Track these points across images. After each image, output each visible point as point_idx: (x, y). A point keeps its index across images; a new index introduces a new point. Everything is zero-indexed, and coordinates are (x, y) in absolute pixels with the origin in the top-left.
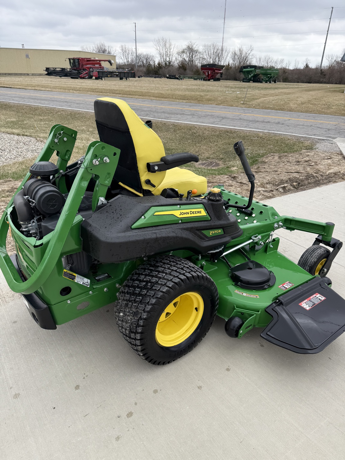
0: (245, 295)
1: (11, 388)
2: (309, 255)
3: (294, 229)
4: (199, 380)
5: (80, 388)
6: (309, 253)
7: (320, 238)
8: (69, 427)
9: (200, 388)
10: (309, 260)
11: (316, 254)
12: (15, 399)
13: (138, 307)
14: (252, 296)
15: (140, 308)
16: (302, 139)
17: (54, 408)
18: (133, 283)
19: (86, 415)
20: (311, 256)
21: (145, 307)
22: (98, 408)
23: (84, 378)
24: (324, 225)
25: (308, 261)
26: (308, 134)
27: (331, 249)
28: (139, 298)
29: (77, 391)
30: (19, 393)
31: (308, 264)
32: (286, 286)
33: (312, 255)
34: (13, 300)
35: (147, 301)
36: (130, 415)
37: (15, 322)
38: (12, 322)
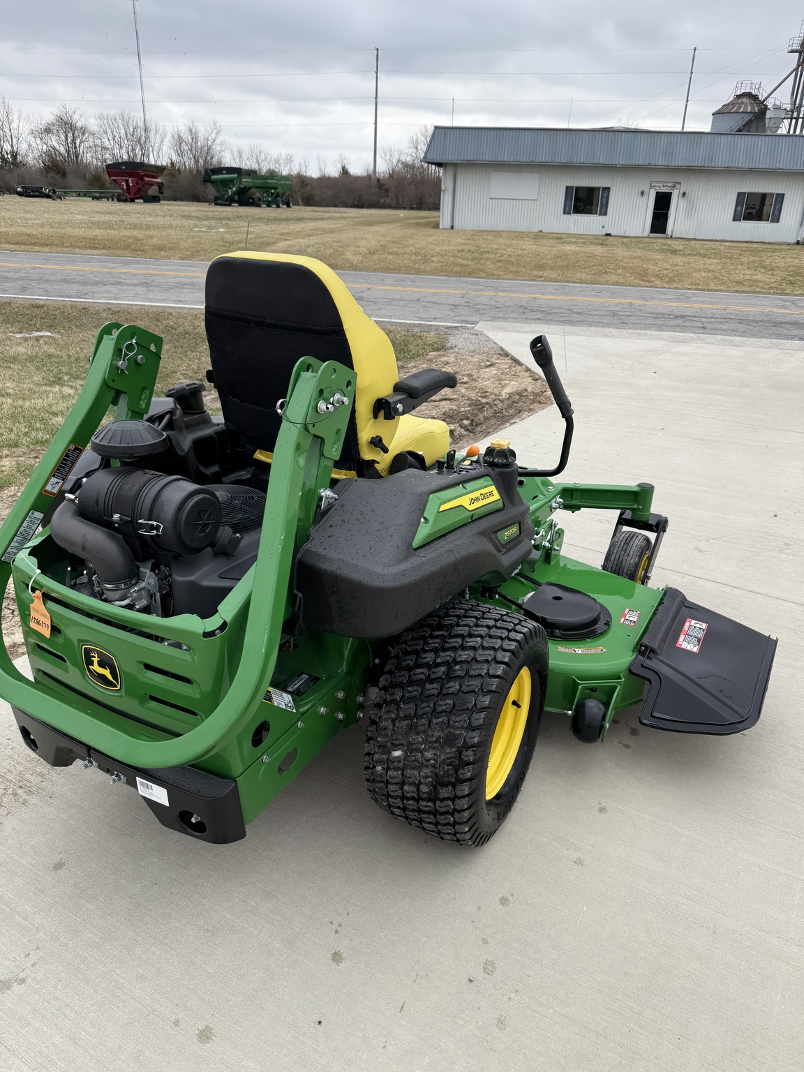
0: (580, 652)
1: (177, 1023)
3: (578, 508)
4: (567, 849)
5: (343, 957)
6: (620, 548)
7: (628, 515)
8: (385, 1047)
9: (579, 862)
10: (624, 562)
11: (634, 548)
12: (208, 1045)
13: (448, 723)
14: (593, 651)
15: (457, 724)
16: (416, 330)
17: (320, 1023)
18: (410, 676)
19: (403, 1007)
20: (627, 554)
21: (469, 719)
22: (415, 981)
23: (337, 932)
24: (636, 489)
25: (623, 565)
26: (422, 319)
27: (652, 536)
28: (443, 703)
29: (342, 965)
30: (207, 1026)
31: (625, 570)
32: (631, 619)
33: (628, 552)
34: (9, 813)
35: (470, 706)
36: (489, 967)
37: (58, 866)
38: (49, 867)
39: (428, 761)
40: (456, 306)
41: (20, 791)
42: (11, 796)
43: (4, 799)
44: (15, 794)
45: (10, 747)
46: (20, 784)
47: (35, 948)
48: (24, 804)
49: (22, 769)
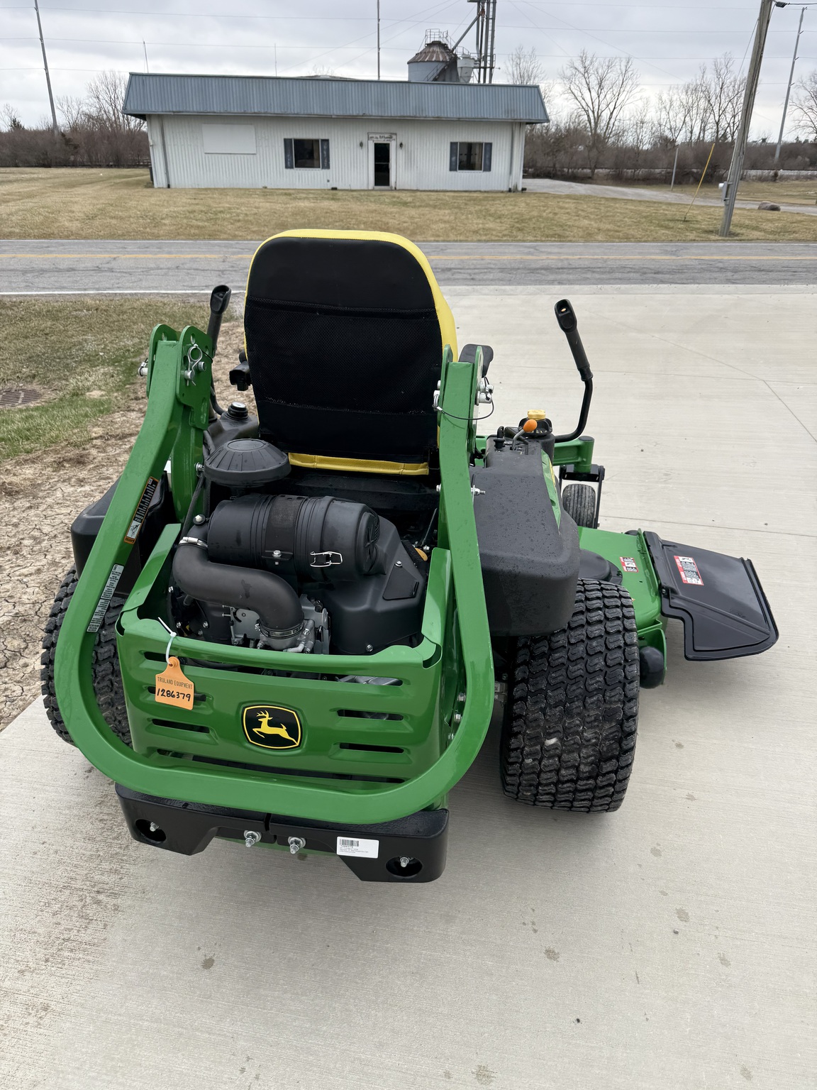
1: (448, 1075)
2: (579, 506)
4: (674, 789)
5: (556, 952)
6: (576, 502)
8: (647, 1019)
9: (691, 798)
12: (492, 1084)
13: (605, 700)
15: (613, 699)
17: (578, 1021)
18: (549, 663)
19: (637, 978)
21: (624, 691)
22: (632, 950)
23: (535, 931)
24: (579, 443)
26: (192, 288)
28: (593, 681)
29: (561, 959)
30: (480, 1067)
32: (630, 565)
33: (583, 504)
35: (621, 678)
36: (682, 915)
37: (208, 964)
38: (198, 969)
39: (589, 740)
40: (223, 271)
41: (101, 897)
42: (95, 906)
43: (88, 912)
44: (98, 902)
45: (51, 851)
46: (96, 889)
47: (245, 1059)
48: (116, 909)
49: (86, 872)
